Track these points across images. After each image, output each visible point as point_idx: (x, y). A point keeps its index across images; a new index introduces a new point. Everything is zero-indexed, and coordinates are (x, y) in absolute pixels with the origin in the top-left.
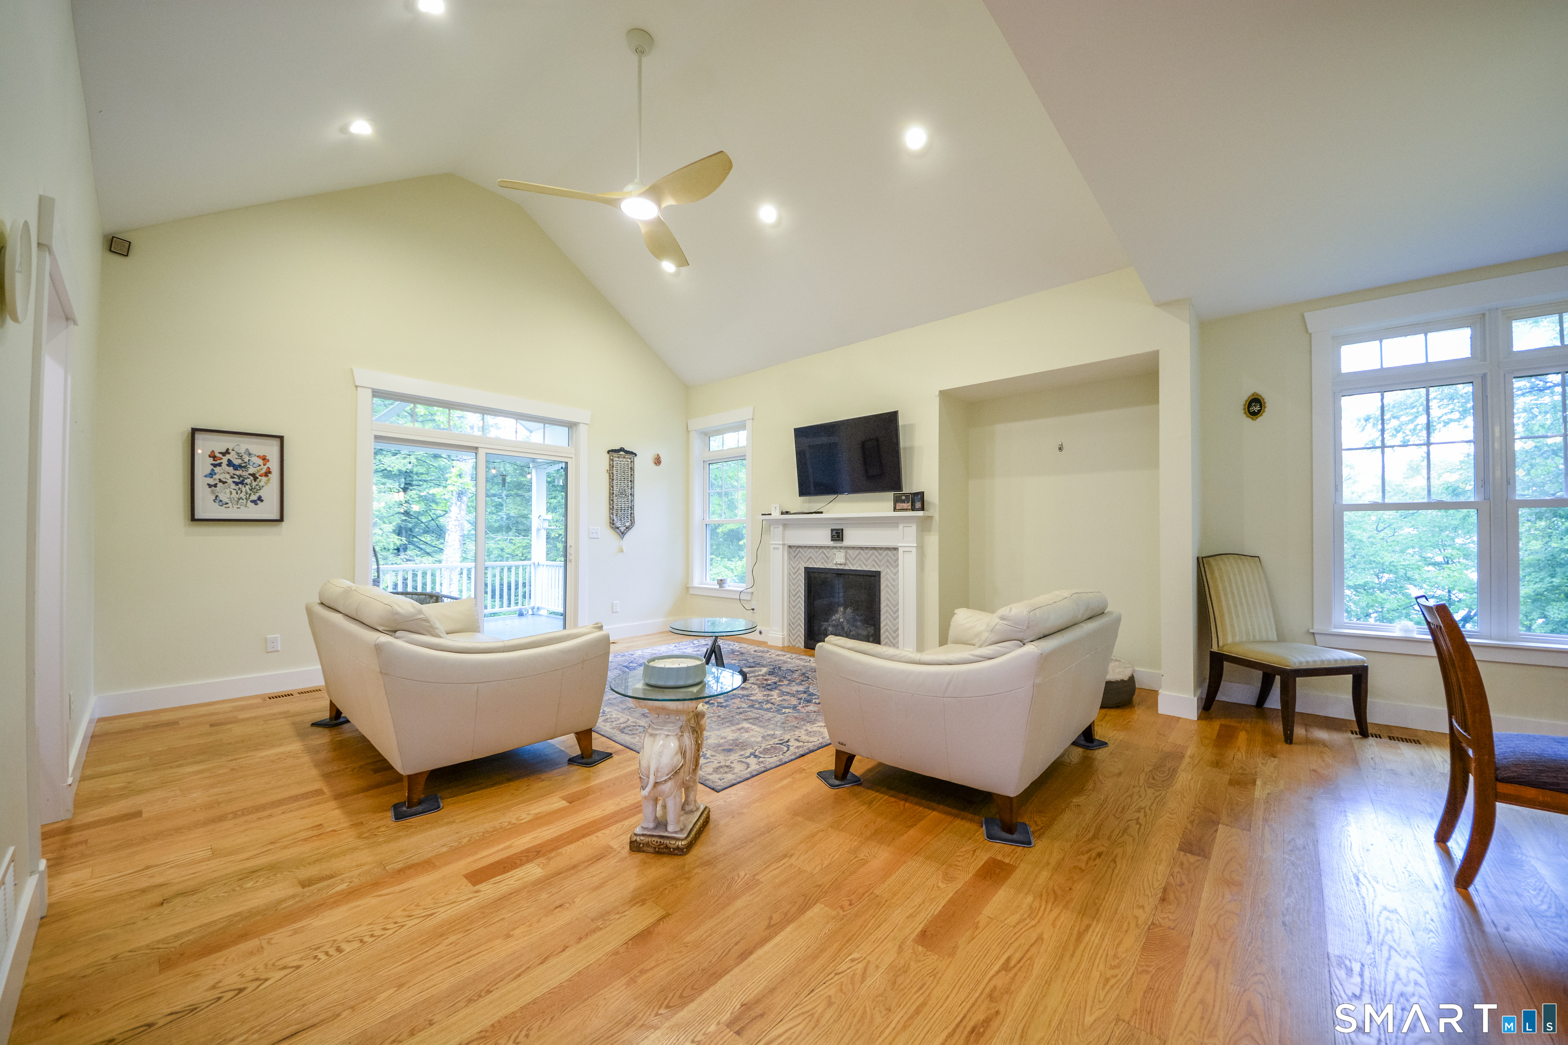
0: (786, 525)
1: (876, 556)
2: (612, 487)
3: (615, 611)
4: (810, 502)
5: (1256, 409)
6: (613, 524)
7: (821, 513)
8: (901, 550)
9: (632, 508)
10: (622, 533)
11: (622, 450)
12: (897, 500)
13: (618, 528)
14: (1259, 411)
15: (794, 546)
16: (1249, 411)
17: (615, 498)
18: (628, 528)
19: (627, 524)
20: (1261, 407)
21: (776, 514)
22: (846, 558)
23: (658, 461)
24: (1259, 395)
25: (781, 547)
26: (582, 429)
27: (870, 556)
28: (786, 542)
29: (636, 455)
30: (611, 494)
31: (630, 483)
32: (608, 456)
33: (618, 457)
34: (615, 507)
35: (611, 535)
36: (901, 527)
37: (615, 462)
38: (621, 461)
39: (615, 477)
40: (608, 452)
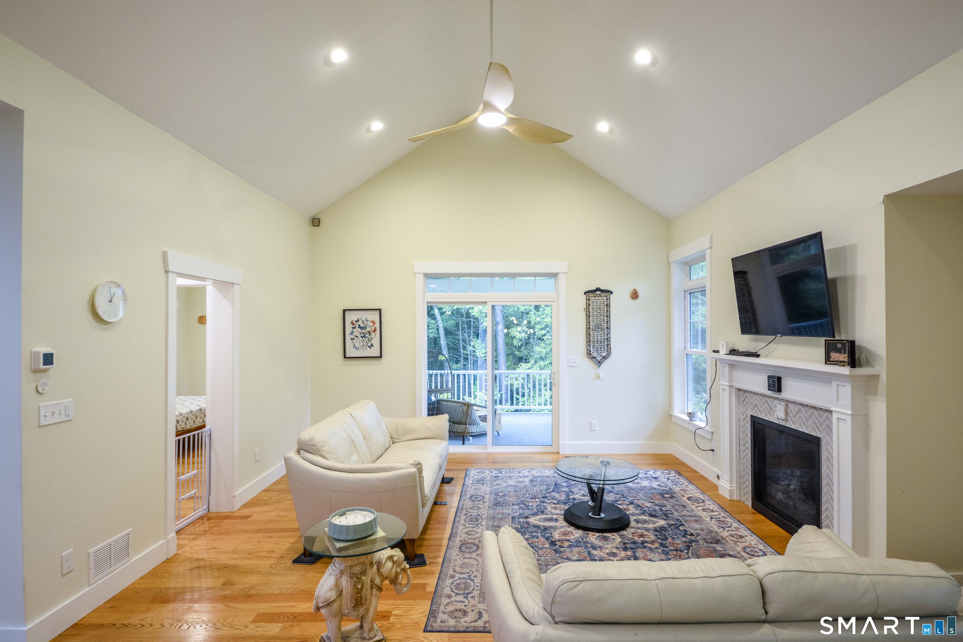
0: (732, 366)
1: (816, 418)
2: (589, 323)
3: (593, 429)
6: (590, 355)
7: (758, 356)
8: (835, 416)
9: (608, 340)
10: (599, 362)
11: (598, 289)
12: (830, 348)
13: (595, 358)
15: (743, 390)
17: (591, 332)
18: (605, 358)
19: (604, 354)
22: (787, 413)
23: (635, 295)
25: (727, 388)
26: (561, 277)
27: (810, 416)
28: (734, 384)
29: (612, 293)
30: (588, 329)
31: (606, 318)
32: (585, 296)
33: (595, 297)
34: (592, 339)
35: (589, 365)
36: (834, 384)
37: (591, 301)
38: (600, 300)
39: (591, 314)
40: (585, 293)
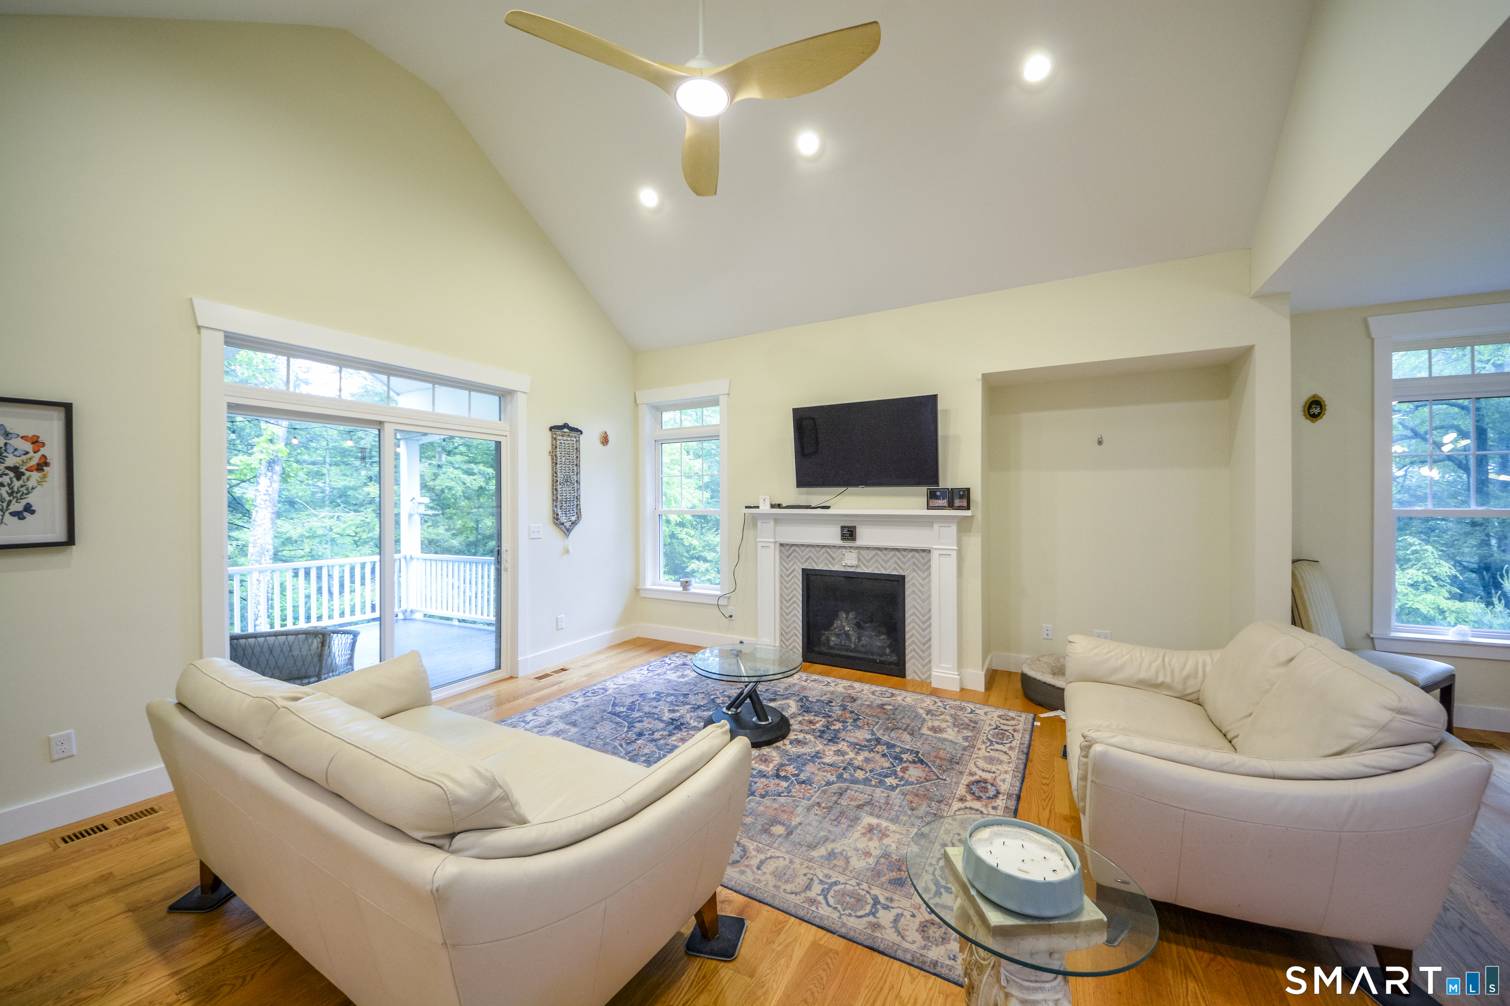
0: (777, 520)
1: (899, 559)
2: (556, 473)
3: (560, 628)
4: (807, 494)
5: (1317, 411)
6: (557, 519)
7: (828, 507)
8: (935, 555)
9: (578, 498)
10: (568, 530)
11: (566, 426)
12: (932, 495)
13: (563, 524)
14: (1319, 414)
15: (787, 545)
16: (1309, 412)
17: (559, 487)
18: (574, 523)
19: (573, 519)
20: (1321, 409)
21: (765, 508)
22: (859, 560)
23: (605, 440)
24: (1318, 397)
25: (772, 545)
26: (521, 400)
27: (891, 558)
28: (777, 540)
29: (581, 432)
30: (555, 482)
31: (575, 468)
32: (549, 433)
33: (562, 436)
34: (559, 497)
35: (554, 533)
36: (936, 526)
37: (558, 442)
38: (564, 440)
39: (559, 460)
40: (551, 429)
